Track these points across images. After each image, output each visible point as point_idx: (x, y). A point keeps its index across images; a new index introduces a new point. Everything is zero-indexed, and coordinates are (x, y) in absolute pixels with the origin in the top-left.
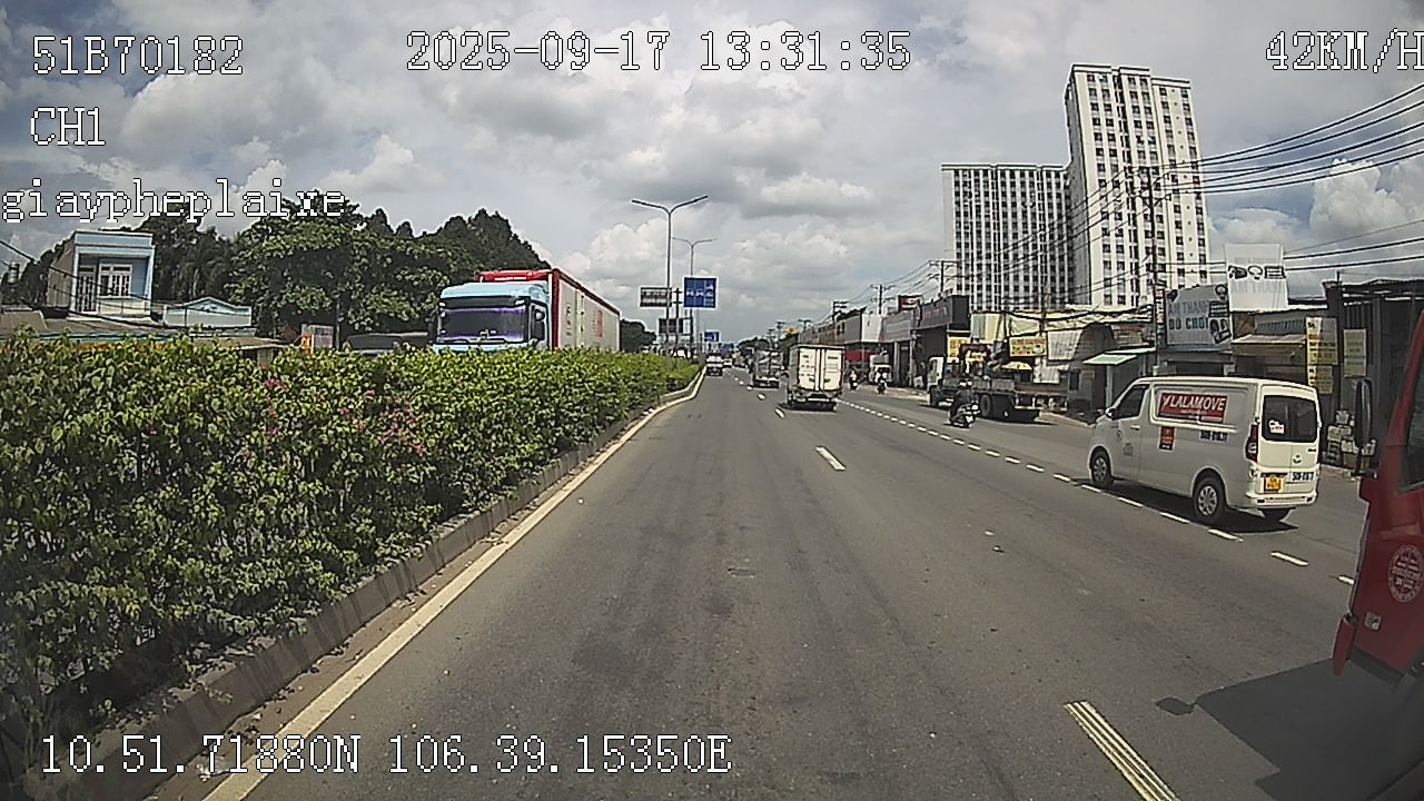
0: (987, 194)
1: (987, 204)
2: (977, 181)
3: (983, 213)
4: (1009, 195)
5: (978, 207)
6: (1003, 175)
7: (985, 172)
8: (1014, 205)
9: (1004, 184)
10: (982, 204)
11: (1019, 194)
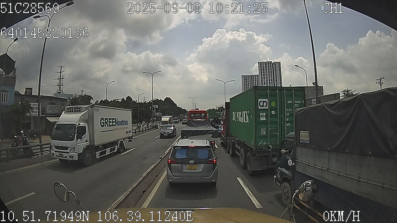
0: (250, 81)
1: (250, 83)
2: (248, 78)
3: (249, 85)
4: (254, 81)
5: (249, 84)
6: (253, 77)
7: (250, 76)
8: (256, 83)
9: (253, 79)
10: (249, 83)
11: (256, 81)
